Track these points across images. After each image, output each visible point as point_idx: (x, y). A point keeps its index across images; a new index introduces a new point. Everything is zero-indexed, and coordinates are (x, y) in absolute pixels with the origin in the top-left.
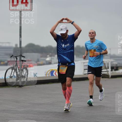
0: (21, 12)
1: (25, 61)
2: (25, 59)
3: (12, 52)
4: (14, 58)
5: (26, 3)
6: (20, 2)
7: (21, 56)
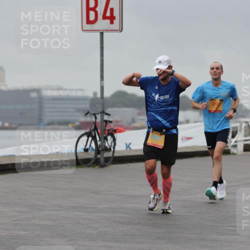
0: (102, 34)
1: (111, 122)
2: (110, 119)
3: (87, 106)
4: (90, 116)
5: (112, 19)
6: (100, 16)
7: (103, 113)
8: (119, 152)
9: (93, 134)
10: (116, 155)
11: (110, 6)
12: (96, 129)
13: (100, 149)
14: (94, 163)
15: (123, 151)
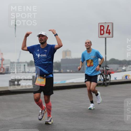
0: (106, 38)
1: (109, 70)
5: (109, 33)
6: (105, 32)
7: (106, 66)
8: (112, 80)
9: (103, 74)
10: (111, 82)
11: (109, 28)
12: (103, 72)
13: (105, 80)
14: (103, 85)
15: (113, 80)
